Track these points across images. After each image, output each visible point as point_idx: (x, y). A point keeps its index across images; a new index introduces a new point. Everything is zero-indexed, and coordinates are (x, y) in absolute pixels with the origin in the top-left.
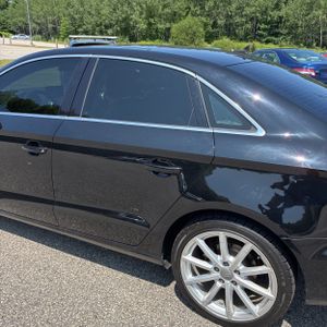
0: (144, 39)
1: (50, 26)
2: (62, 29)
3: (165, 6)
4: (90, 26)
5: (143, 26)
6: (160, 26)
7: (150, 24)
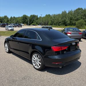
0: (69, 25)
1: (46, 23)
2: (49, 23)
3: (75, 17)
4: (55, 23)
5: (69, 22)
6: (73, 22)
7: (71, 22)
